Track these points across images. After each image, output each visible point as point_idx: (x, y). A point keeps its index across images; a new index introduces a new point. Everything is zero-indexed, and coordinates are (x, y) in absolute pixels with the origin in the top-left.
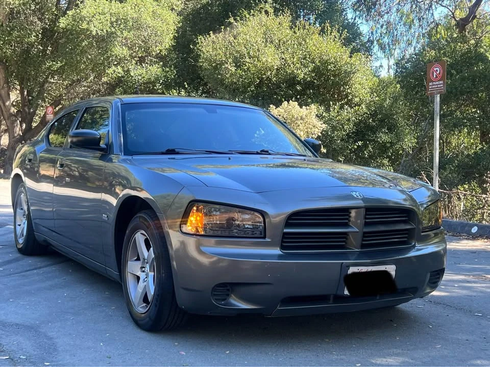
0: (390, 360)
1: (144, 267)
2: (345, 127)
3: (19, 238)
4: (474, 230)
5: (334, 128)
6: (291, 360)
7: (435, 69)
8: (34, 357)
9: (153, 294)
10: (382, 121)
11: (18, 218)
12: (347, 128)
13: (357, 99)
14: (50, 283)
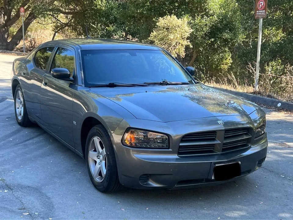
0: (236, 214)
1: (99, 156)
2: (204, 29)
3: (18, 116)
4: (279, 105)
5: (197, 30)
6: (182, 215)
7: (261, 3)
8: (42, 213)
9: (105, 173)
10: (226, 25)
11: (17, 104)
12: (205, 30)
13: (211, 12)
14: (41, 151)
